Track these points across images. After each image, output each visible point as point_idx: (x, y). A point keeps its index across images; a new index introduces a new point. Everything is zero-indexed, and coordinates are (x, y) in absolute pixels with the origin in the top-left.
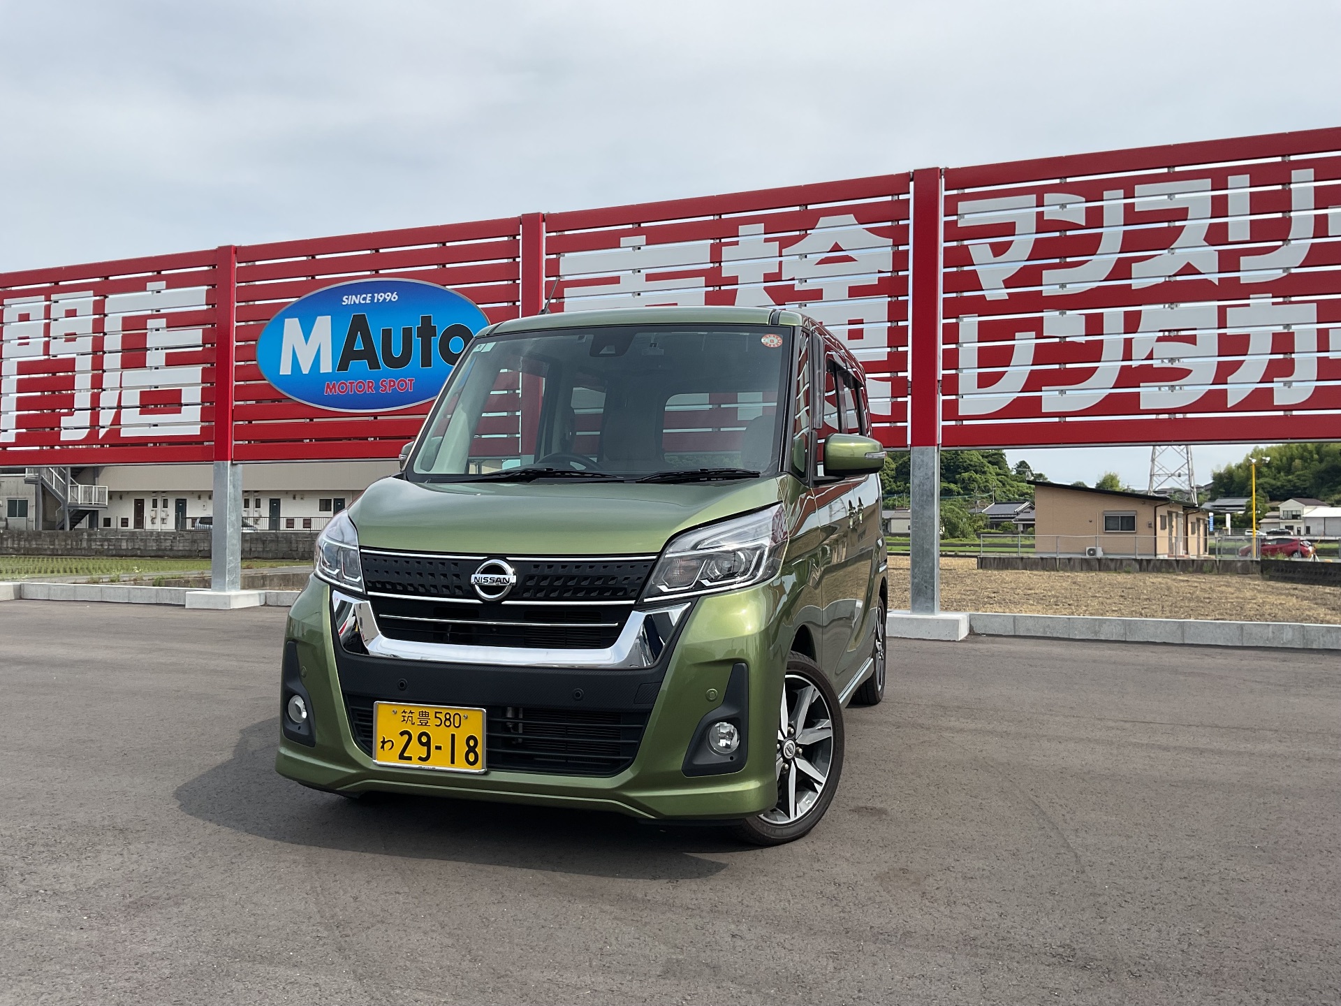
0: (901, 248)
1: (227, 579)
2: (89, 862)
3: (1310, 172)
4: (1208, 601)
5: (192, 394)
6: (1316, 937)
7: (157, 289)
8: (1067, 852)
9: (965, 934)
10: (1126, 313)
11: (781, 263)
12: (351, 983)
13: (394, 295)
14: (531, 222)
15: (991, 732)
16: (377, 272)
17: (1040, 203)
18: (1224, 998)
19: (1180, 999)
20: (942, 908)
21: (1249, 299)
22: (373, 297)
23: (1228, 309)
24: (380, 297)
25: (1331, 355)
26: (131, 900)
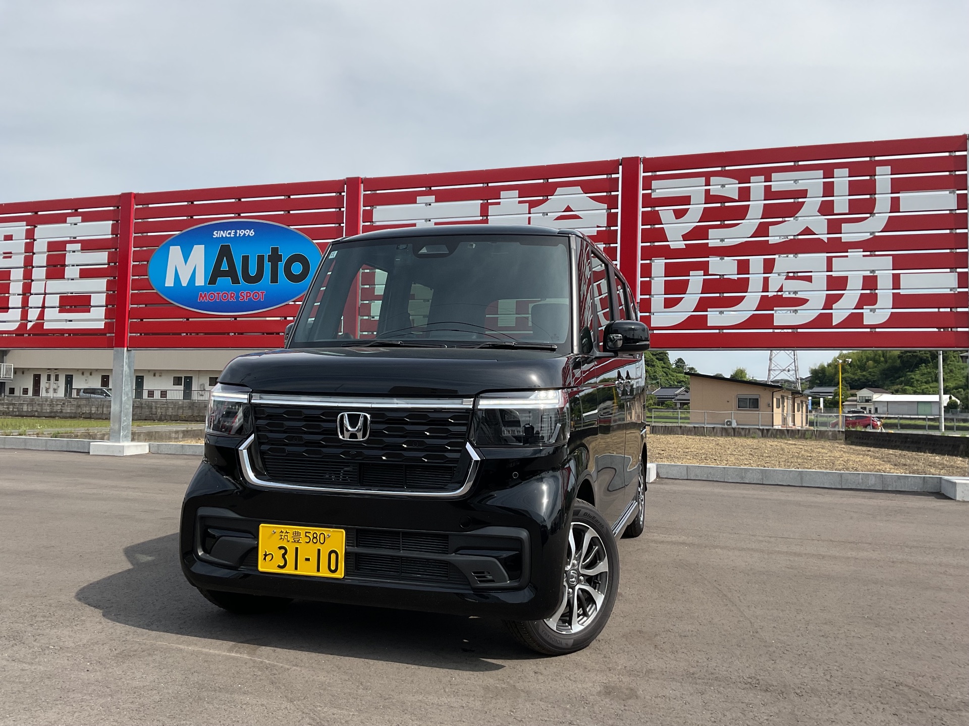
0: (613, 211)
1: (122, 434)
2: (79, 627)
3: (888, 169)
4: (810, 458)
5: (99, 299)
6: (910, 671)
7: (75, 222)
8: (744, 620)
9: (686, 671)
10: (765, 259)
11: (529, 218)
12: (285, 704)
13: (252, 231)
14: (353, 183)
15: (684, 543)
16: (239, 215)
17: (707, 184)
18: (856, 708)
19: (829, 709)
20: (669, 655)
21: (847, 252)
22: (236, 233)
23: (833, 259)
24: (241, 233)
25: (902, 292)
26: (117, 652)
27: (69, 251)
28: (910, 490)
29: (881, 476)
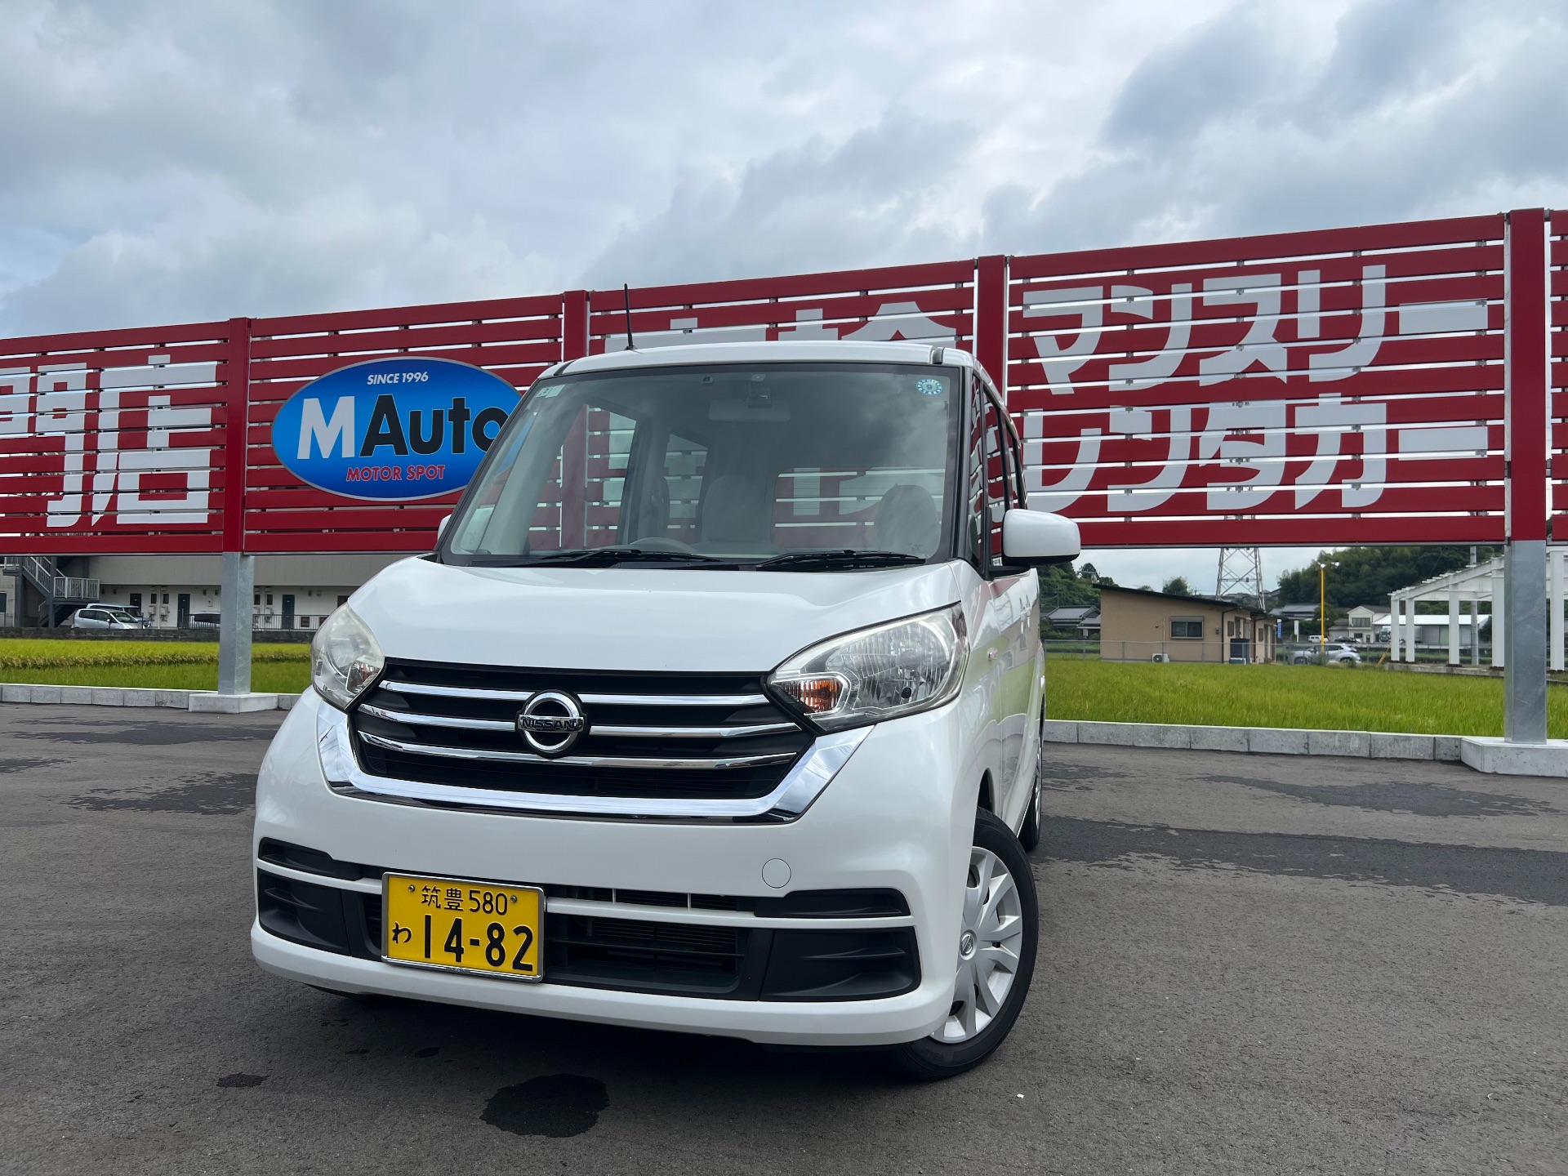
0: (965, 338)
1: (235, 681)
3: (1382, 269)
5: (199, 479)
7: (159, 362)
10: (1193, 410)
13: (425, 375)
14: (575, 300)
16: (406, 349)
17: (1107, 295)
21: (1318, 397)
22: (401, 377)
23: (1296, 408)
24: (409, 377)
25: (1400, 457)
27: (153, 407)
28: (1414, 758)
29: (1369, 737)
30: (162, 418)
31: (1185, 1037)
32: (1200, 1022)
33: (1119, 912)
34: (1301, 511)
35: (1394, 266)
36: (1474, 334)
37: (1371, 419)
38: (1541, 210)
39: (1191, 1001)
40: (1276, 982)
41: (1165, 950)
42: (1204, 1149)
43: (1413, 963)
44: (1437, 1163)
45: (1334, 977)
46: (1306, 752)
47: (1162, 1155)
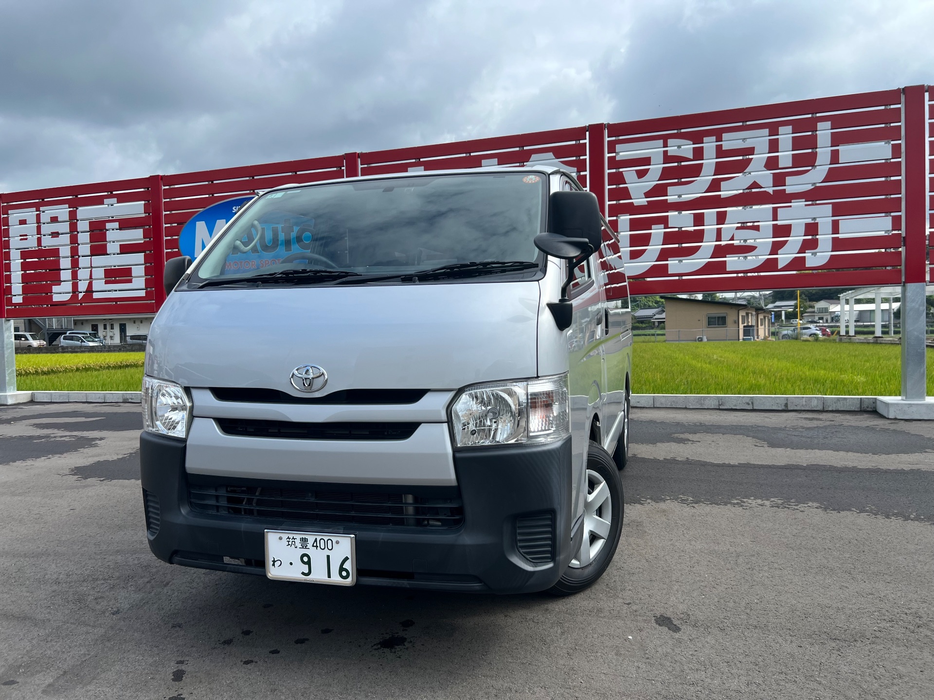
0: (582, 173)
3: (828, 124)
5: (139, 271)
7: (111, 203)
10: (718, 212)
14: (351, 158)
16: (254, 191)
17: (665, 145)
21: (791, 202)
23: (778, 209)
25: (840, 236)
27: (109, 230)
28: (849, 410)
29: (823, 399)
30: (115, 237)
31: (716, 600)
32: (724, 590)
33: (679, 522)
34: (782, 270)
35: (836, 122)
36: (883, 161)
37: (823, 213)
38: (923, 86)
39: (719, 577)
40: (765, 564)
41: (705, 546)
42: (726, 664)
43: (840, 549)
44: (846, 669)
45: (796, 559)
46: (786, 409)
47: (704, 669)
